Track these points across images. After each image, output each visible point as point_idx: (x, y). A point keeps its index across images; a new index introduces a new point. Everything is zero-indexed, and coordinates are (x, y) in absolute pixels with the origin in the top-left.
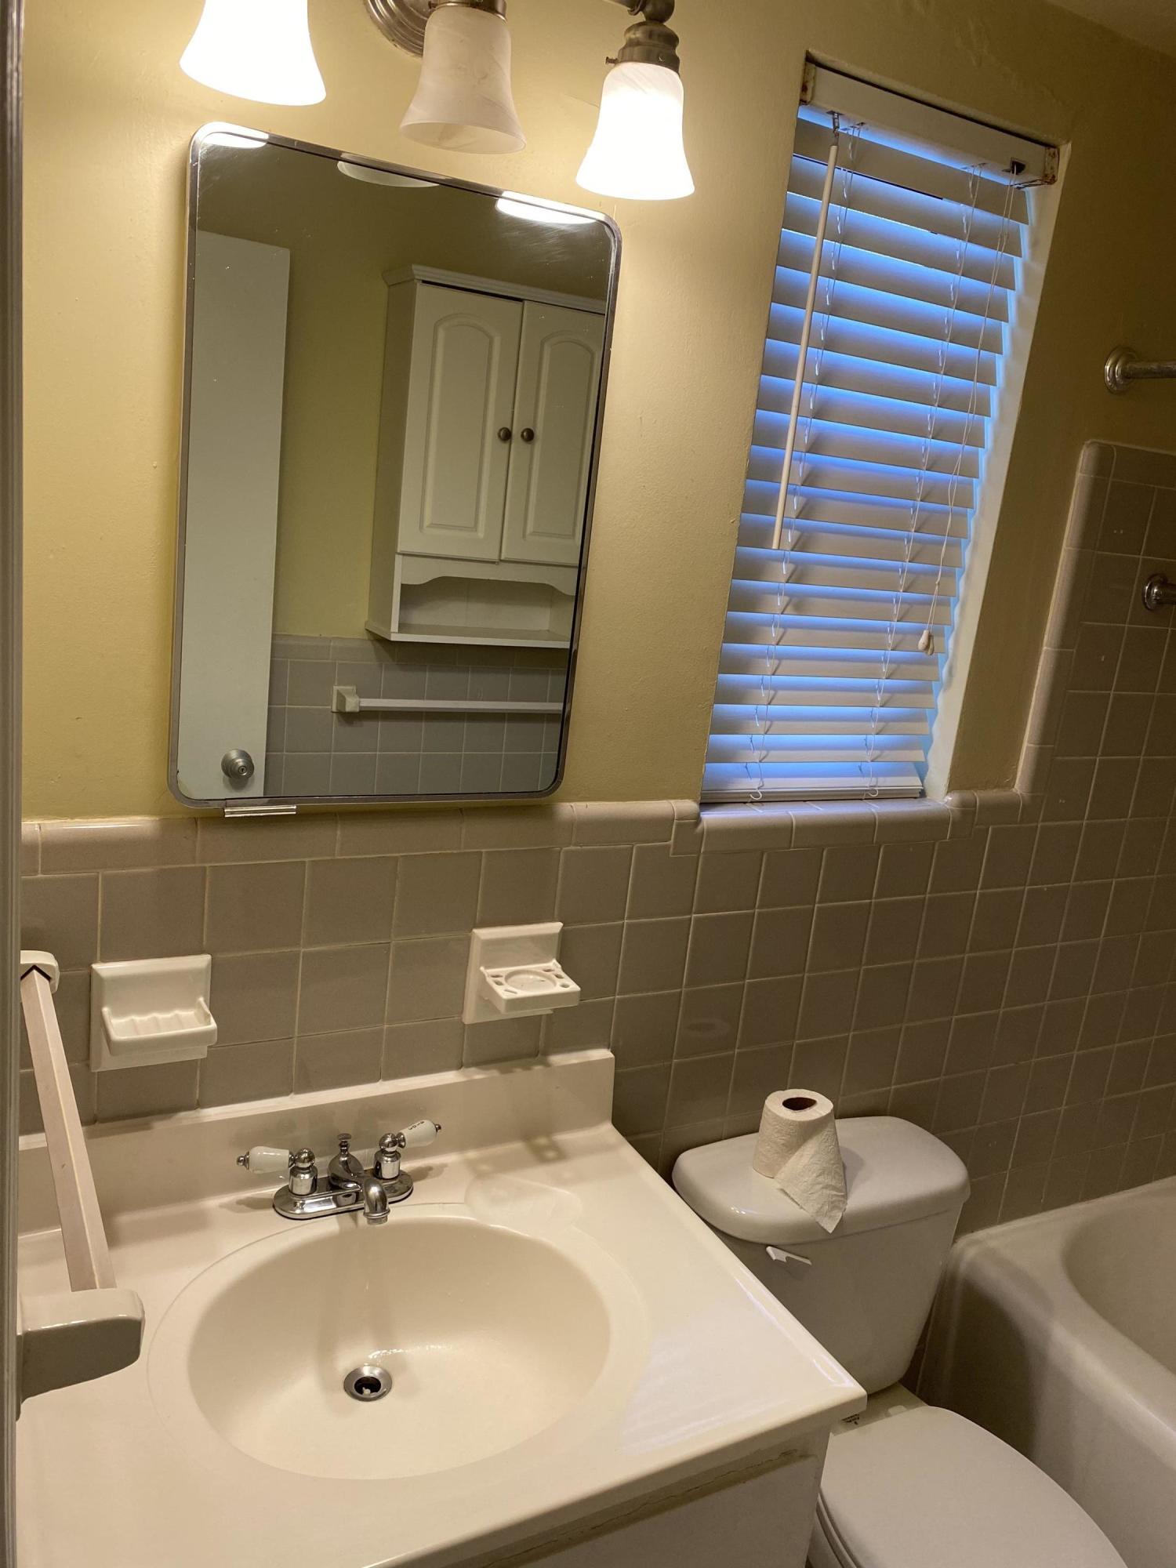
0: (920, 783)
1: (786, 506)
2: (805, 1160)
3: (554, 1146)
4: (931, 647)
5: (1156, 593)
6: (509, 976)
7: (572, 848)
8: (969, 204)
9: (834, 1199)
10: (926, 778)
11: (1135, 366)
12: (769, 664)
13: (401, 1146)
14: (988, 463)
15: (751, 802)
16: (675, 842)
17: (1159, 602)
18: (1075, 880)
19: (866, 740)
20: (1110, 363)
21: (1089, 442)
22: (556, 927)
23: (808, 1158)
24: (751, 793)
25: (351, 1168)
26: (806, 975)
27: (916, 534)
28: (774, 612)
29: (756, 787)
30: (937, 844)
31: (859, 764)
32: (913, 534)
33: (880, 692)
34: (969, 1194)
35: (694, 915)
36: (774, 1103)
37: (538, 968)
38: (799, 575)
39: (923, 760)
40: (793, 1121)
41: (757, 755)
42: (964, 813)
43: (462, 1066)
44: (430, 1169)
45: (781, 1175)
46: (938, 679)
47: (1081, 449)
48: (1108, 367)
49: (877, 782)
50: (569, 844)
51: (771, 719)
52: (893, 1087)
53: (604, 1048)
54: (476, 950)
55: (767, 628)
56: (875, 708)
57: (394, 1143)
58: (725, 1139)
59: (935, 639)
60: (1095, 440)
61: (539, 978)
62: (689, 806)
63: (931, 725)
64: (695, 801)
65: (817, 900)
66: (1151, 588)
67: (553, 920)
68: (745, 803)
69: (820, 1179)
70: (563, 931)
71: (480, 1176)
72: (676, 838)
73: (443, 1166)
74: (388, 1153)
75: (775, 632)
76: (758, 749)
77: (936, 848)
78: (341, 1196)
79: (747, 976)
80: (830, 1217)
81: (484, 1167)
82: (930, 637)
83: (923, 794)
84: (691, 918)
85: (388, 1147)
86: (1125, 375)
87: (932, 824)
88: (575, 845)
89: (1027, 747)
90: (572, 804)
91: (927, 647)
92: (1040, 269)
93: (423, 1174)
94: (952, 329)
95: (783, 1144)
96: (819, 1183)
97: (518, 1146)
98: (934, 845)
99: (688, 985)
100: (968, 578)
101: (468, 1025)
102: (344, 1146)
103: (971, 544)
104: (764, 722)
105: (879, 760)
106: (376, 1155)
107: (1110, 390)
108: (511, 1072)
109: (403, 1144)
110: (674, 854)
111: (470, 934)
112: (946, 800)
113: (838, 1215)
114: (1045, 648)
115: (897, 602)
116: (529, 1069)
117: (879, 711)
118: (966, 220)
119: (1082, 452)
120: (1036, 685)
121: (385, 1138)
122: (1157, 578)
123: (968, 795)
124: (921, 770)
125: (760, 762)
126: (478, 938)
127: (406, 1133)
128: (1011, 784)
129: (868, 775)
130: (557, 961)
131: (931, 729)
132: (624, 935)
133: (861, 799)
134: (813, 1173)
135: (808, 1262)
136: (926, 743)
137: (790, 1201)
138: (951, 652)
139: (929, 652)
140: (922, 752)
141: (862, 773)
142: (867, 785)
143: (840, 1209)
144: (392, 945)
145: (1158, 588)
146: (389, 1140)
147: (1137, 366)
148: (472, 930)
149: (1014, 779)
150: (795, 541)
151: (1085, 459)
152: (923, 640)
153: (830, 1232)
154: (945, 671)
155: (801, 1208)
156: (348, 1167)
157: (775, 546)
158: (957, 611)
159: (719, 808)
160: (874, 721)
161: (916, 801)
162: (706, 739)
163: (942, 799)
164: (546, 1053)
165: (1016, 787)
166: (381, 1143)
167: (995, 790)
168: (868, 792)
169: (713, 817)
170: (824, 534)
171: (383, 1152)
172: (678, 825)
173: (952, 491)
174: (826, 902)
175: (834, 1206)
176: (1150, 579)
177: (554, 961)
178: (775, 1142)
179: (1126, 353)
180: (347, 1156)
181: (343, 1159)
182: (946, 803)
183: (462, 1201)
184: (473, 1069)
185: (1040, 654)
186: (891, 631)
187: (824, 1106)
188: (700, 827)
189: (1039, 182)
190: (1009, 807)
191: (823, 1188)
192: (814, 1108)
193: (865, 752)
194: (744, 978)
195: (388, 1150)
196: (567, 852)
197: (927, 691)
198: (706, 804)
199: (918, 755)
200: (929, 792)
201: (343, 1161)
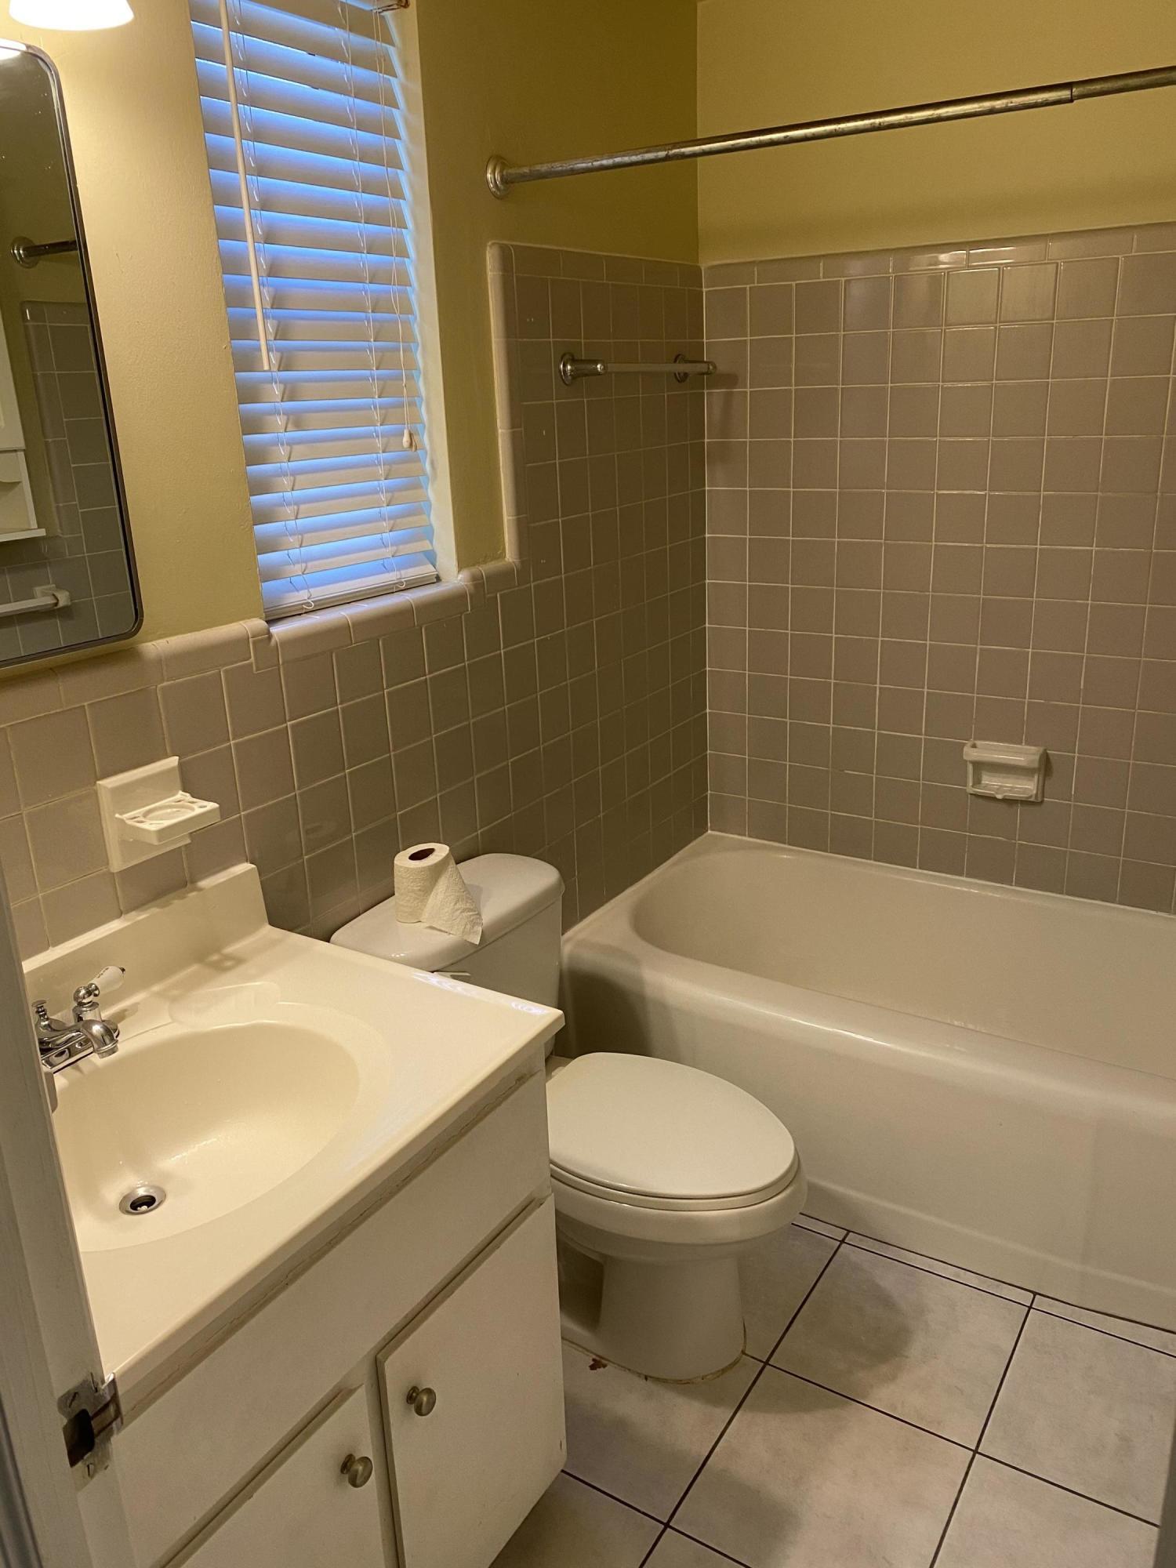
0: (433, 569)
1: (264, 330)
2: (441, 897)
3: (228, 957)
4: (414, 444)
5: (571, 371)
6: (145, 815)
7: (165, 684)
8: (343, 27)
9: (472, 918)
10: (437, 564)
11: (510, 171)
12: (286, 481)
13: (96, 995)
14: (417, 270)
15: (306, 613)
16: (256, 659)
17: (574, 377)
18: (568, 626)
19: (382, 539)
20: (489, 171)
21: (490, 243)
22: (174, 761)
23: (443, 891)
24: (302, 604)
25: (55, 1028)
26: (392, 753)
27: (377, 343)
28: (277, 433)
29: (306, 598)
30: (463, 617)
31: (381, 562)
32: (373, 344)
33: (382, 492)
34: (563, 887)
35: (289, 723)
36: (402, 860)
37: (170, 801)
38: (291, 393)
39: (430, 548)
40: (422, 868)
41: (298, 568)
42: (476, 586)
43: (122, 913)
44: (125, 1010)
45: (425, 916)
46: (425, 474)
47: (485, 250)
48: (489, 176)
49: (401, 574)
50: (163, 681)
51: (302, 532)
52: (479, 832)
53: (243, 862)
54: (105, 801)
55: (274, 448)
56: (382, 509)
57: (89, 993)
58: (363, 913)
59: (415, 438)
60: (494, 241)
61: (175, 810)
62: (259, 623)
63: (429, 516)
64: (261, 618)
65: (385, 687)
66: (564, 366)
67: (167, 756)
68: (300, 614)
69: (458, 906)
70: (181, 765)
71: (174, 1000)
72: (255, 655)
73: (136, 1004)
74: (85, 1004)
75: (284, 450)
76: (298, 563)
77: (463, 619)
78: (53, 1056)
79: (346, 767)
80: (474, 932)
81: (175, 992)
82: (411, 435)
83: (438, 579)
84: (287, 727)
85: (84, 998)
86: (504, 181)
87: (454, 601)
88: (168, 681)
89: (508, 520)
90: (154, 643)
91: (411, 444)
92: (417, 88)
93: (121, 1016)
94: (359, 149)
95: (420, 890)
96: (457, 910)
97: (195, 968)
98: (461, 617)
99: (299, 789)
100: (425, 379)
101: (117, 873)
102: (42, 1012)
103: (420, 348)
104: (296, 537)
105: (398, 554)
106: (74, 1010)
107: (493, 194)
108: (171, 904)
109: (97, 992)
110: (257, 671)
111: (95, 788)
112: (459, 578)
113: (480, 929)
114: (500, 431)
115: (375, 408)
116: (184, 898)
117: (386, 510)
118: (345, 44)
119: (487, 252)
120: (501, 465)
121: (78, 991)
122: (567, 357)
123: (474, 570)
124: (431, 557)
125: (303, 574)
126: (105, 788)
127: (96, 981)
128: (502, 556)
129: (393, 570)
130: (184, 791)
131: (430, 521)
132: (234, 756)
133: (393, 593)
134: (450, 903)
135: (467, 974)
136: (428, 533)
137: (439, 933)
138: (428, 447)
139: (414, 448)
140: (428, 542)
141: (386, 569)
142: (395, 578)
143: (478, 924)
144: (24, 815)
145: (571, 365)
146: (83, 992)
147: (512, 171)
148: (95, 783)
149: (504, 549)
150: (278, 360)
151: (491, 259)
152: (406, 439)
153: (477, 943)
154: (428, 467)
155: (450, 934)
156: (52, 1029)
157: (266, 367)
158: (423, 410)
159: (280, 623)
160: (385, 520)
161: (435, 585)
162: (255, 559)
163: (455, 579)
164: (193, 881)
165: (507, 556)
166: (76, 998)
167: (493, 562)
168: (397, 585)
169: (279, 630)
170: (302, 353)
171: (81, 1004)
172: (254, 643)
173: (395, 301)
174: (392, 686)
175: (474, 924)
176: (562, 358)
177: (181, 792)
178: (413, 891)
179: (501, 161)
180: (47, 1019)
181: (43, 1023)
182: (460, 580)
183: (170, 1021)
184: (133, 913)
185: (497, 437)
186: (378, 436)
187: (441, 851)
188: (273, 641)
189: (395, 7)
190: (505, 575)
191: (461, 912)
192: (435, 853)
193: (384, 549)
194: (344, 769)
195: (85, 1001)
196: (162, 688)
197: (417, 486)
198: (271, 622)
199: (426, 545)
200: (442, 576)
201: (45, 1026)
